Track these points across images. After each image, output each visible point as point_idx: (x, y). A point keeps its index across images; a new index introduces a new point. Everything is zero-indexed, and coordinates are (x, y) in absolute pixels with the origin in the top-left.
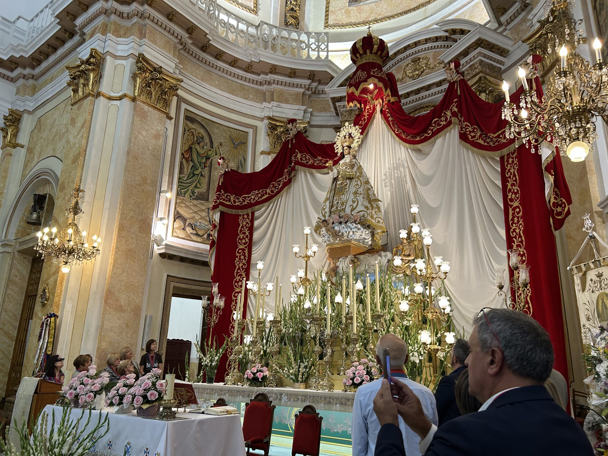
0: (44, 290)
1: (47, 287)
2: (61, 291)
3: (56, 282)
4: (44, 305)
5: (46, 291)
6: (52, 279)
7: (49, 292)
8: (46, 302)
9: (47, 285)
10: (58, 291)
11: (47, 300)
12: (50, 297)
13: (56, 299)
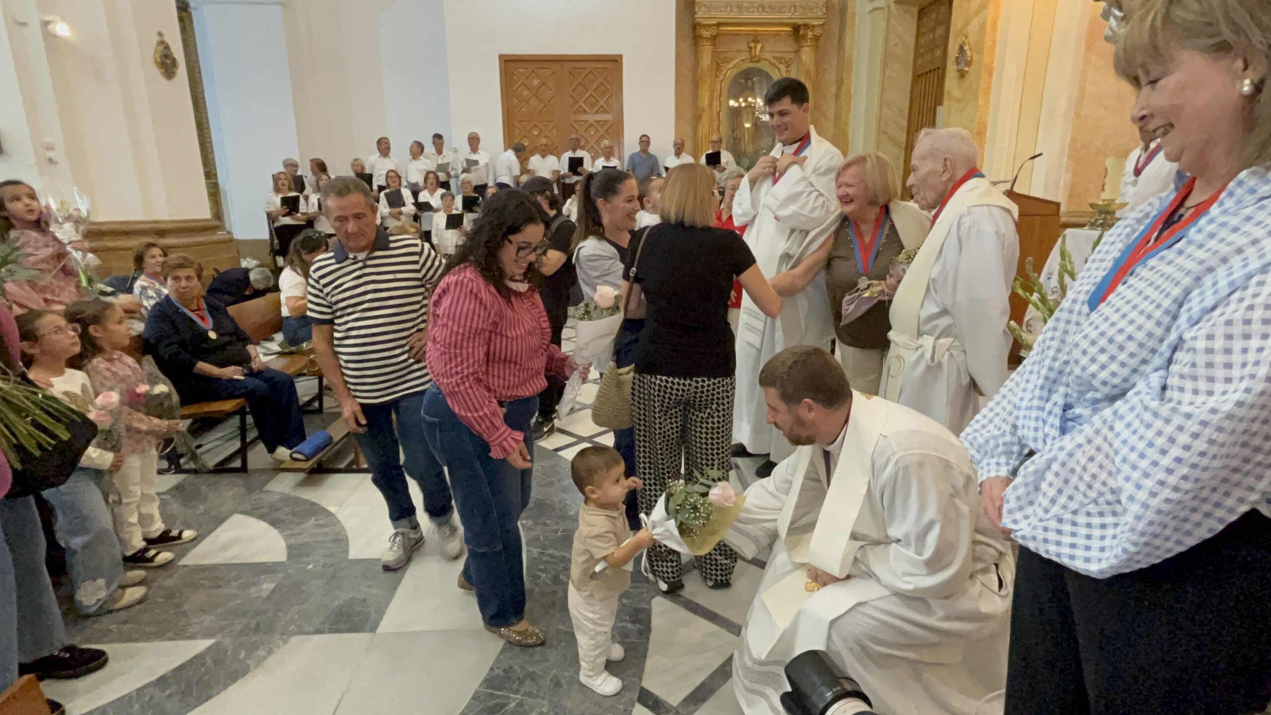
0: (961, 48)
1: (966, 41)
2: (994, 43)
3: (983, 27)
4: (962, 75)
5: (966, 48)
6: (975, 22)
7: (971, 49)
8: (966, 69)
9: (966, 37)
10: (988, 43)
11: (969, 64)
12: (976, 57)
13: (986, 59)
